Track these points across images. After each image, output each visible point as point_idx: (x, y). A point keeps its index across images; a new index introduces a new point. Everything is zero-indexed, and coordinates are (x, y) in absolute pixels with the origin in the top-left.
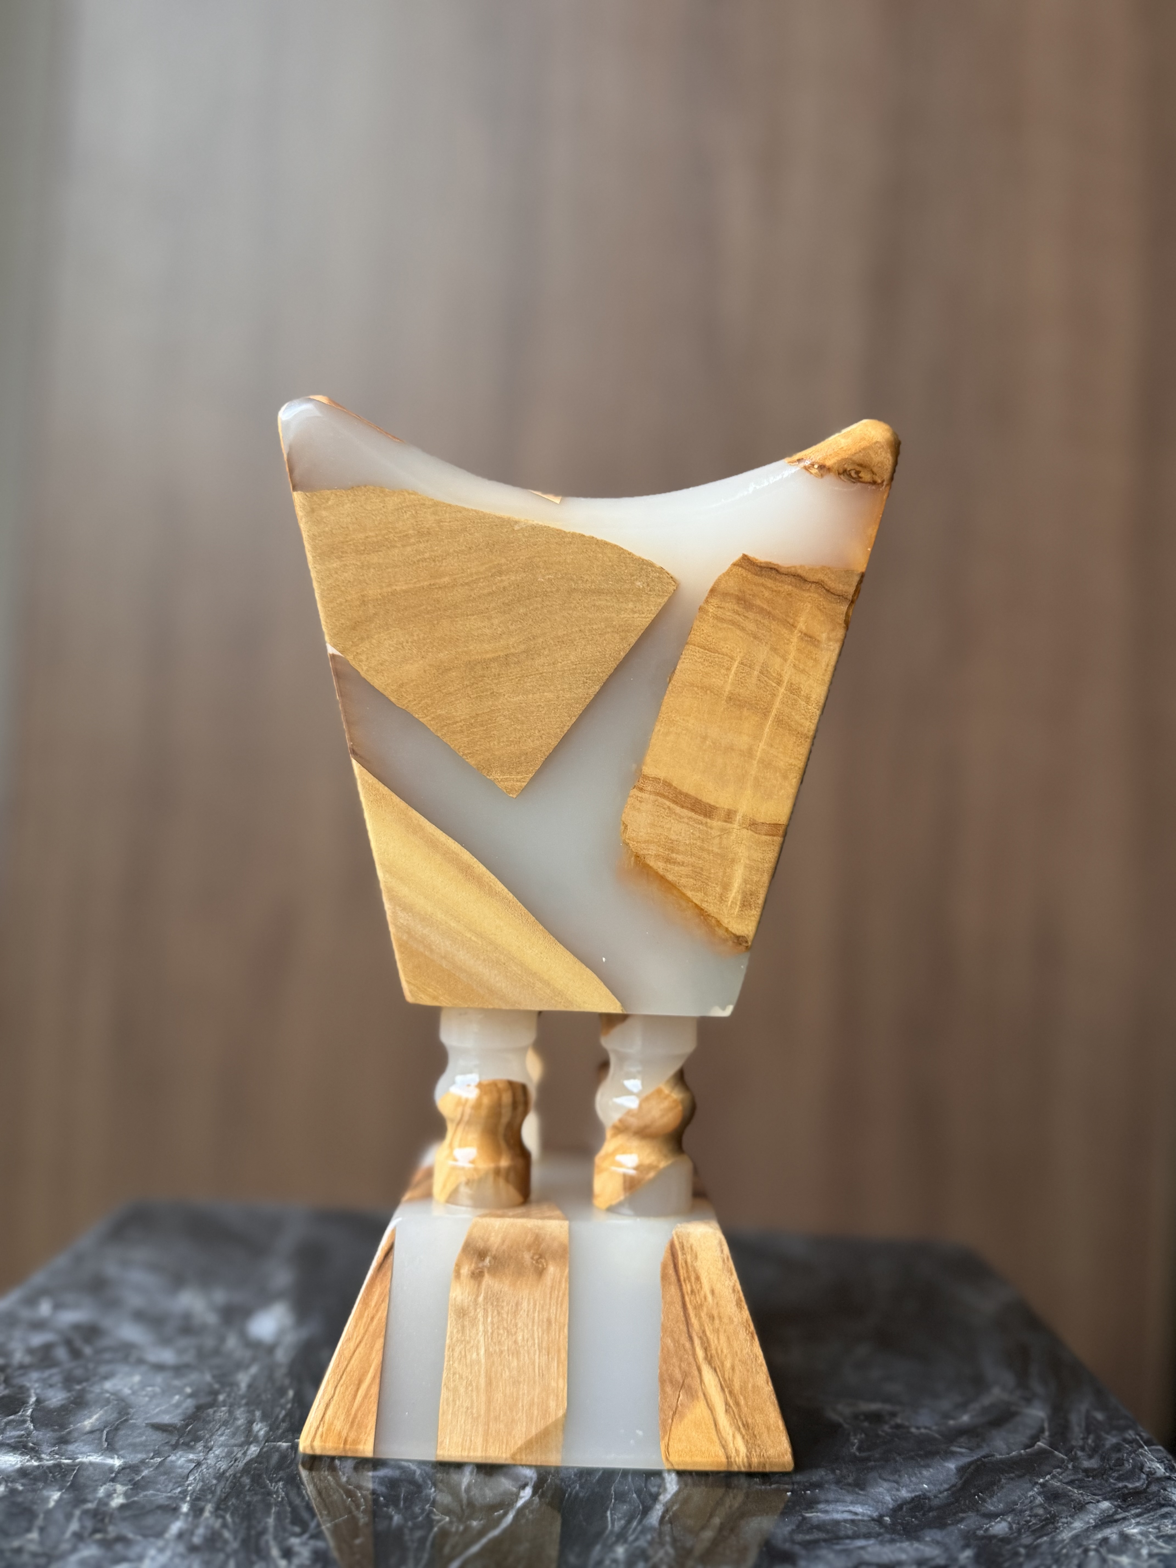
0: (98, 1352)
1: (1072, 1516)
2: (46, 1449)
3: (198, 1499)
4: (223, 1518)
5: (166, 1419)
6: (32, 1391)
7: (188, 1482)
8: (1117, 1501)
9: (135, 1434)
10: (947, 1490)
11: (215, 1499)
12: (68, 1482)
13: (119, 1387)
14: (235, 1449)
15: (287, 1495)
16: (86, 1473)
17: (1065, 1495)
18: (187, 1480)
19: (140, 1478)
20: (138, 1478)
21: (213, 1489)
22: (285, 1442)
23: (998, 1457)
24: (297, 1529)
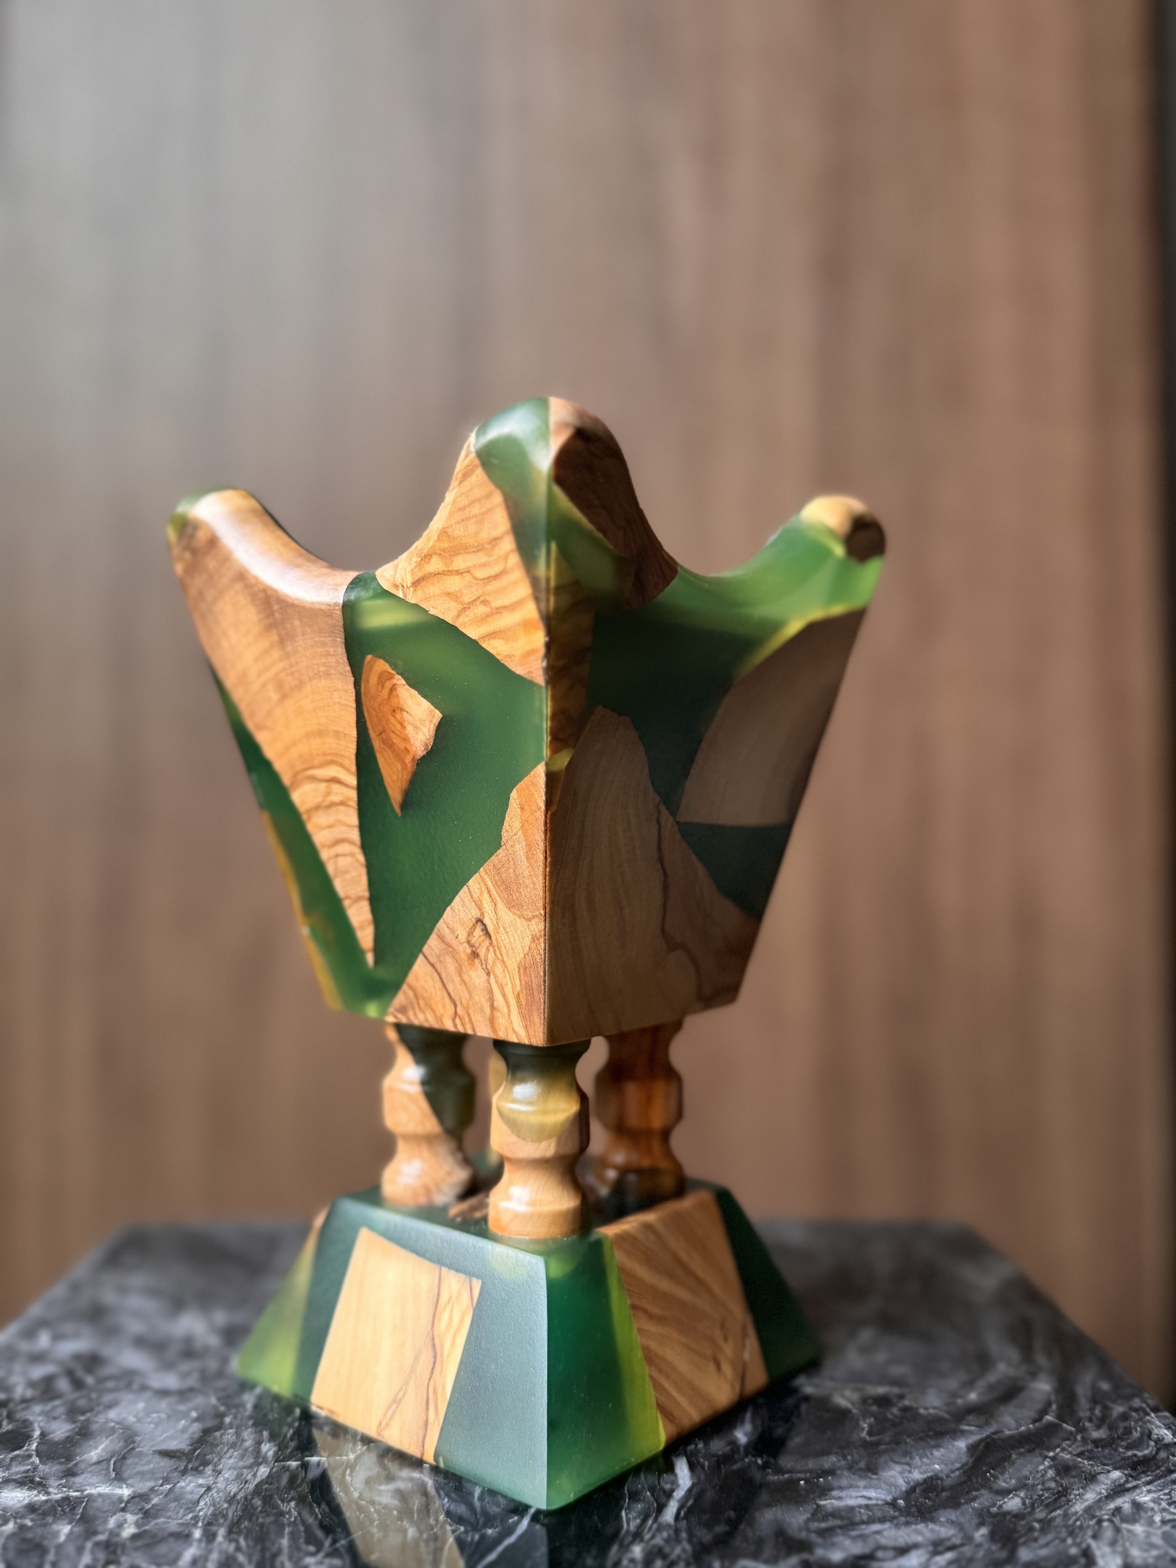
0: (101, 1381)
1: (1084, 1488)
2: (53, 1483)
3: (209, 1524)
4: (237, 1541)
5: (173, 1445)
6: (36, 1425)
7: (199, 1508)
8: (1127, 1470)
9: (143, 1462)
10: (958, 1469)
11: (228, 1523)
12: (77, 1514)
13: (124, 1415)
14: (245, 1471)
15: (300, 1514)
16: (95, 1505)
17: (1076, 1467)
18: (198, 1506)
19: (150, 1506)
20: (148, 1506)
21: (225, 1512)
22: (296, 1460)
23: (1008, 1433)
24: (312, 1548)
